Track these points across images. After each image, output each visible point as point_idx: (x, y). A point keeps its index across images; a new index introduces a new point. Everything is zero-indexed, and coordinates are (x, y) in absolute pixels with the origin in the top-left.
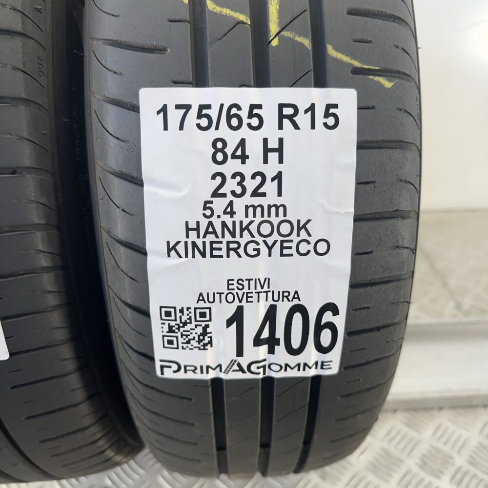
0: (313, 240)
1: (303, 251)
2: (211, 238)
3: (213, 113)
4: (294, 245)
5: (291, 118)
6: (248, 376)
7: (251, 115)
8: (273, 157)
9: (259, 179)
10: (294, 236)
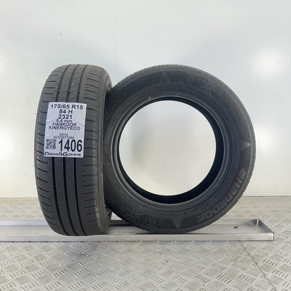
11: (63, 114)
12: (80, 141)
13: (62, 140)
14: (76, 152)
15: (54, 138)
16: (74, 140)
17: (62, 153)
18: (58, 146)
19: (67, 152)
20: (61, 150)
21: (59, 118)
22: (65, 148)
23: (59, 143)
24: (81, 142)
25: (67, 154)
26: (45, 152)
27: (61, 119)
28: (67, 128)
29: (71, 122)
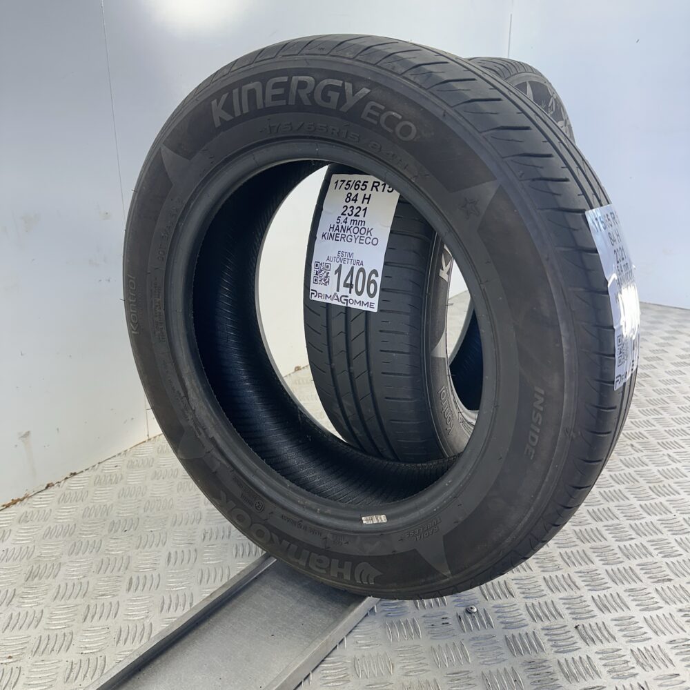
0: (372, 238)
1: (367, 242)
2: (337, 232)
3: (351, 183)
4: (364, 239)
5: (376, 187)
6: (340, 304)
7: (363, 185)
8: (366, 201)
9: (359, 209)
10: (365, 235)
11: (352, 203)
12: (375, 272)
13: (341, 265)
14: (365, 297)
15: (328, 259)
16: (362, 270)
17: (339, 294)
18: (333, 278)
19: (348, 294)
20: (338, 290)
21: (343, 214)
22: (346, 285)
23: (335, 274)
24: (377, 276)
25: (348, 299)
26: (312, 290)
27: (345, 217)
28: (353, 238)
29: (362, 226)
